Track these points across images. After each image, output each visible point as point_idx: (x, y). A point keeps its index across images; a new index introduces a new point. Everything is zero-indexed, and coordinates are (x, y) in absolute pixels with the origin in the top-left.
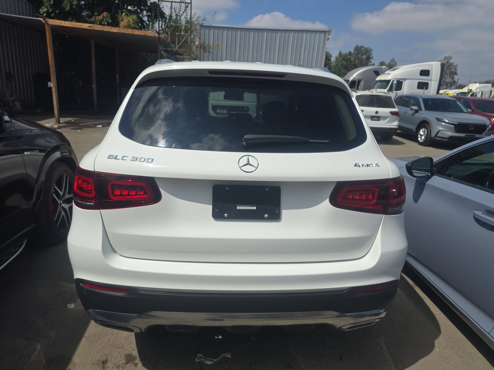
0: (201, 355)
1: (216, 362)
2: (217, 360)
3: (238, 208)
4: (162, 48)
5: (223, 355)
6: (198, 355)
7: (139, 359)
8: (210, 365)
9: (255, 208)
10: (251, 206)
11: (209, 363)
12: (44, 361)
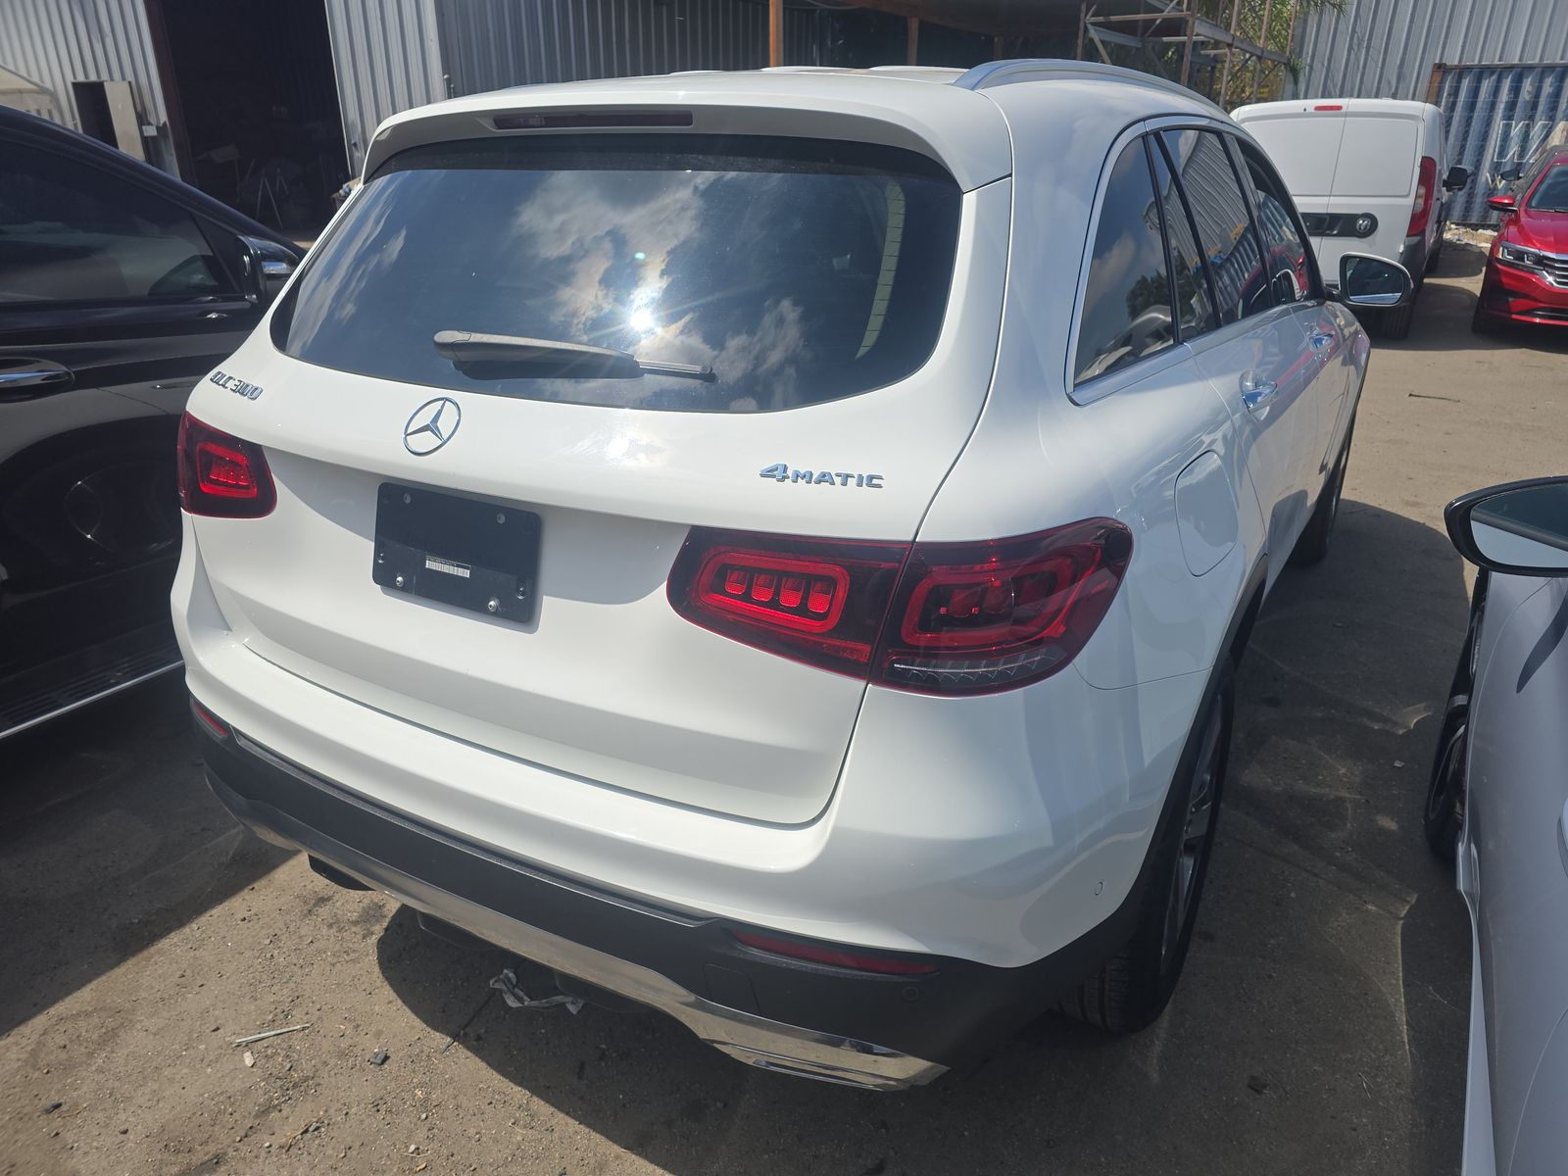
0: (511, 975)
1: (529, 1007)
2: (535, 1003)
3: (429, 565)
4: (1093, 19)
5: (559, 998)
6: (505, 971)
7: (385, 925)
8: (511, 1008)
9: (466, 574)
10: (458, 566)
11: (512, 1002)
12: (231, 853)
